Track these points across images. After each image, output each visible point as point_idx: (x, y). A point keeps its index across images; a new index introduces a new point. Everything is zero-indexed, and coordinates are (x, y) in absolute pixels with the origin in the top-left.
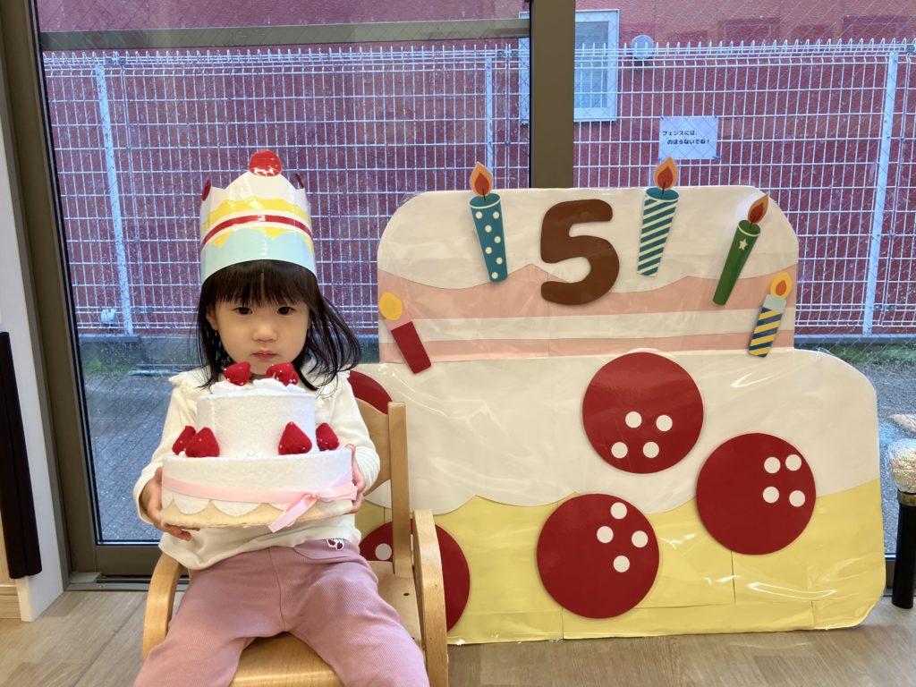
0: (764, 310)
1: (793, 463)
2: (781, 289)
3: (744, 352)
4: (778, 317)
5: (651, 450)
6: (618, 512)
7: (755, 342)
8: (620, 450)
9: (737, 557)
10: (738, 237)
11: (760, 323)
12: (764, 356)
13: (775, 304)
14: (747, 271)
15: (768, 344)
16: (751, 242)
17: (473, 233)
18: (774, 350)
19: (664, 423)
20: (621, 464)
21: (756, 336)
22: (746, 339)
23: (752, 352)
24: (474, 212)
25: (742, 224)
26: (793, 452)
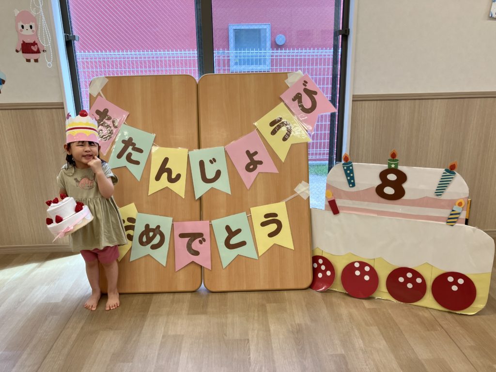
0: (453, 211)
2: (460, 204)
3: (445, 223)
11: (451, 214)
12: (452, 225)
13: (457, 209)
15: (454, 222)
23: (448, 224)
24: (344, 167)
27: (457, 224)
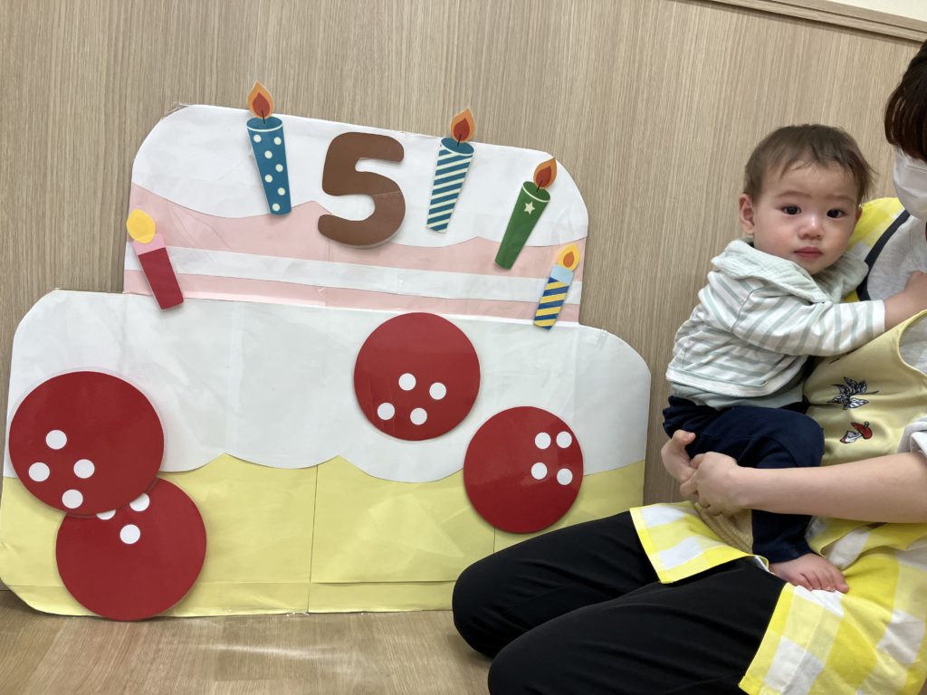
0: (551, 281)
3: (528, 322)
4: (565, 290)
5: (419, 416)
7: (539, 314)
8: (386, 411)
10: (523, 198)
11: (547, 293)
12: (548, 328)
14: (538, 237)
15: (554, 317)
16: (539, 209)
17: (250, 157)
18: (559, 324)
19: (438, 391)
20: (387, 428)
21: (542, 306)
24: (252, 134)
25: (528, 185)
26: (565, 428)
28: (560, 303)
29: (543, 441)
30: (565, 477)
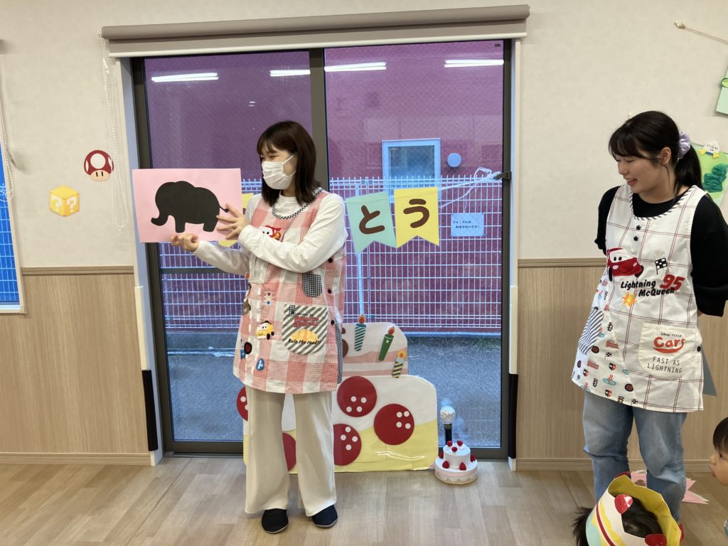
0: (397, 363)
1: (406, 414)
2: (401, 355)
3: (391, 376)
4: (402, 365)
5: (359, 409)
6: (348, 430)
7: (394, 373)
8: (349, 409)
9: (388, 445)
10: (385, 340)
11: (396, 367)
12: (397, 377)
13: (400, 360)
14: (391, 349)
15: (399, 374)
16: (391, 341)
19: (364, 400)
20: (350, 414)
21: (394, 371)
22: (391, 372)
23: (393, 376)
25: (386, 335)
26: (407, 410)
27: (401, 376)
28: (401, 369)
29: (399, 415)
30: (408, 426)
